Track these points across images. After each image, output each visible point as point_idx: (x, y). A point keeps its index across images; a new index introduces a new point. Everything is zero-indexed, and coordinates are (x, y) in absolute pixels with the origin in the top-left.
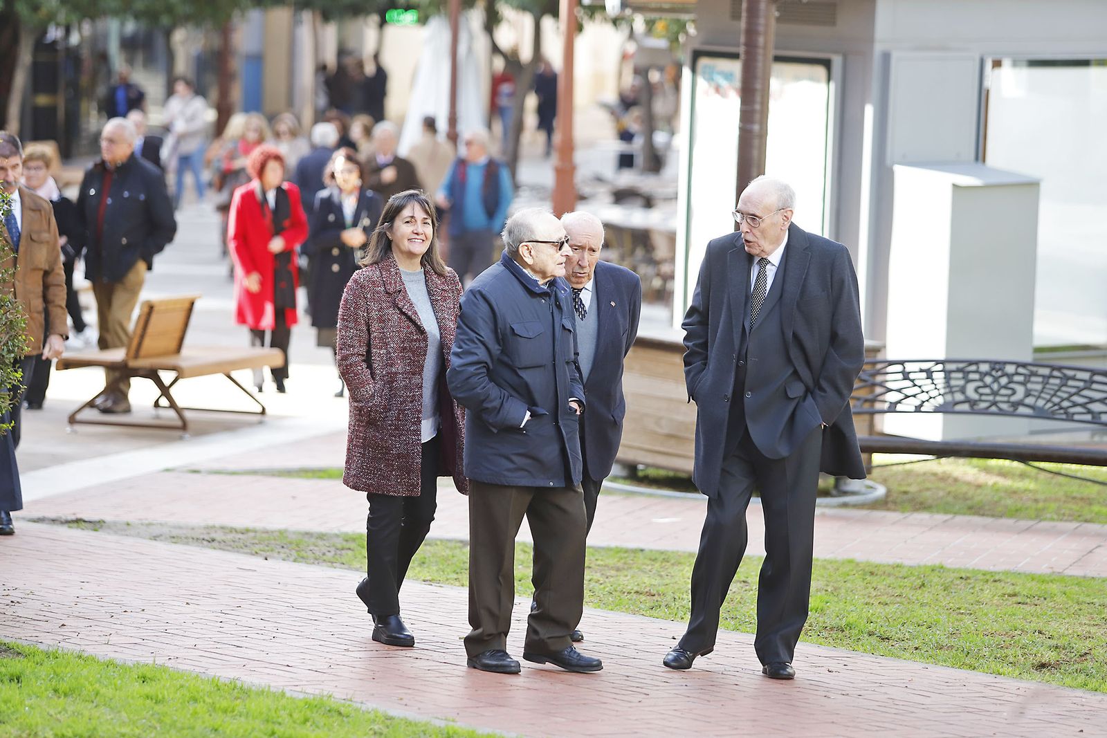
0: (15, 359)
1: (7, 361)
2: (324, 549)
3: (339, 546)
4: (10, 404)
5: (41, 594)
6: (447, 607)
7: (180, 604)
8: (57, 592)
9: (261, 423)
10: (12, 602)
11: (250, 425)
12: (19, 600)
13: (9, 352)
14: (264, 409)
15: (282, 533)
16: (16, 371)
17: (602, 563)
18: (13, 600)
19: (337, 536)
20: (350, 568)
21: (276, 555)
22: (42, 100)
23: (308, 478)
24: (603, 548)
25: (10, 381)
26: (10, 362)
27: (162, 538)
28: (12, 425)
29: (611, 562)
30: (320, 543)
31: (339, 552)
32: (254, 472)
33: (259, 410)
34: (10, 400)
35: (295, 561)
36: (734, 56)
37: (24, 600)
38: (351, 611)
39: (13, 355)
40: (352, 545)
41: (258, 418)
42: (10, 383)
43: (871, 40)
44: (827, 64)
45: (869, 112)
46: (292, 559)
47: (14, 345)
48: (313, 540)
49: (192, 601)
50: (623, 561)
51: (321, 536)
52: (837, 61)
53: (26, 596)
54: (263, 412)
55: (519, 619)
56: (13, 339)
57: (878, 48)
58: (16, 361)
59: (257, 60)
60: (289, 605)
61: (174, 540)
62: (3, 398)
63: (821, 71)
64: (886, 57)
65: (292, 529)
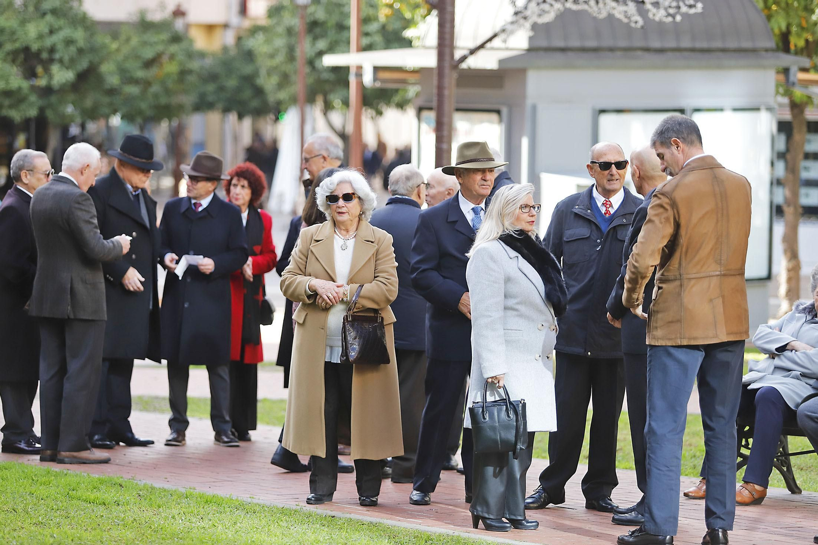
36: (430, 109)
43: (523, 96)
44: (498, 112)
45: (525, 143)
52: (505, 111)
57: (529, 102)
59: (202, 145)
63: (494, 117)
64: (534, 108)
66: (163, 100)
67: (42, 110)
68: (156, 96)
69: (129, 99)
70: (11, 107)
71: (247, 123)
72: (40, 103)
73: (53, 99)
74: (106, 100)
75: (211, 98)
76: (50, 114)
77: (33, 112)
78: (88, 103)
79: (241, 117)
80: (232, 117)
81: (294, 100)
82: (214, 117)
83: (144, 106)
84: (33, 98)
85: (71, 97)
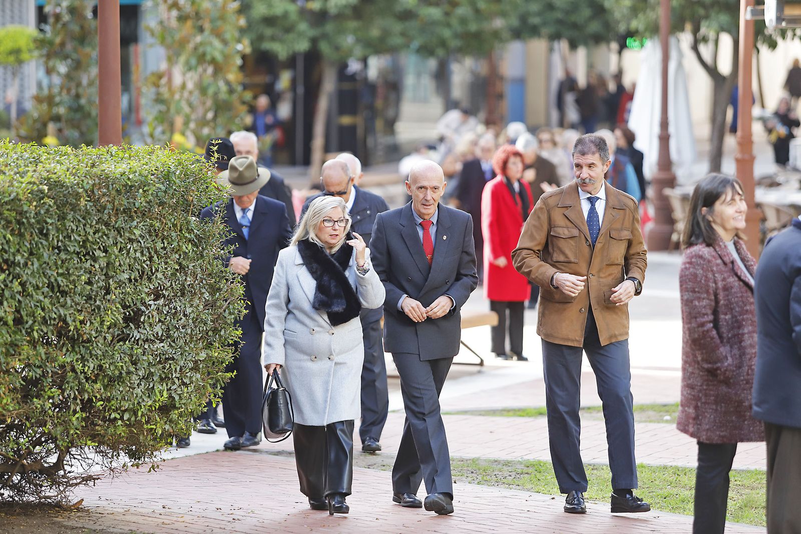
0: (235, 319)
1: (229, 322)
2: (506, 474)
3: (520, 471)
4: (232, 357)
5: (259, 512)
6: (595, 520)
7: (371, 519)
8: (274, 511)
9: (479, 372)
10: (233, 519)
11: (471, 374)
12: (240, 518)
13: (230, 314)
14: (482, 361)
15: (474, 461)
16: (237, 330)
17: (740, 483)
18: (234, 517)
19: (520, 463)
20: (523, 489)
21: (464, 479)
22: (346, 120)
23: (508, 416)
24: (743, 471)
25: (232, 338)
26: (231, 322)
27: (375, 466)
28: (235, 373)
29: (747, 483)
30: (505, 468)
31: (518, 476)
32: (465, 412)
33: (478, 361)
34: (233, 354)
35: (478, 483)
37: (244, 518)
38: (512, 524)
39: (233, 316)
40: (530, 470)
41: (478, 368)
42: (232, 339)
46: (476, 482)
47: (234, 308)
48: (500, 466)
49: (382, 517)
50: (758, 482)
51: (507, 463)
53: (247, 515)
54: (481, 364)
55: (653, 529)
56: (234, 303)
58: (236, 322)
59: (521, 82)
60: (462, 519)
61: (384, 468)
62: (227, 352)
65: (483, 457)
66: (473, 27)
67: (314, 41)
68: (463, 21)
69: (428, 26)
70: (273, 39)
71: (581, 53)
72: (312, 33)
73: (329, 27)
74: (397, 27)
75: (535, 20)
76: (325, 47)
77: (303, 46)
78: (375, 32)
79: (573, 46)
80: (563, 45)
81: (654, 30)
82: (539, 45)
83: (447, 33)
84: (303, 26)
85: (353, 24)
